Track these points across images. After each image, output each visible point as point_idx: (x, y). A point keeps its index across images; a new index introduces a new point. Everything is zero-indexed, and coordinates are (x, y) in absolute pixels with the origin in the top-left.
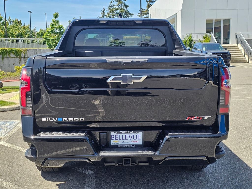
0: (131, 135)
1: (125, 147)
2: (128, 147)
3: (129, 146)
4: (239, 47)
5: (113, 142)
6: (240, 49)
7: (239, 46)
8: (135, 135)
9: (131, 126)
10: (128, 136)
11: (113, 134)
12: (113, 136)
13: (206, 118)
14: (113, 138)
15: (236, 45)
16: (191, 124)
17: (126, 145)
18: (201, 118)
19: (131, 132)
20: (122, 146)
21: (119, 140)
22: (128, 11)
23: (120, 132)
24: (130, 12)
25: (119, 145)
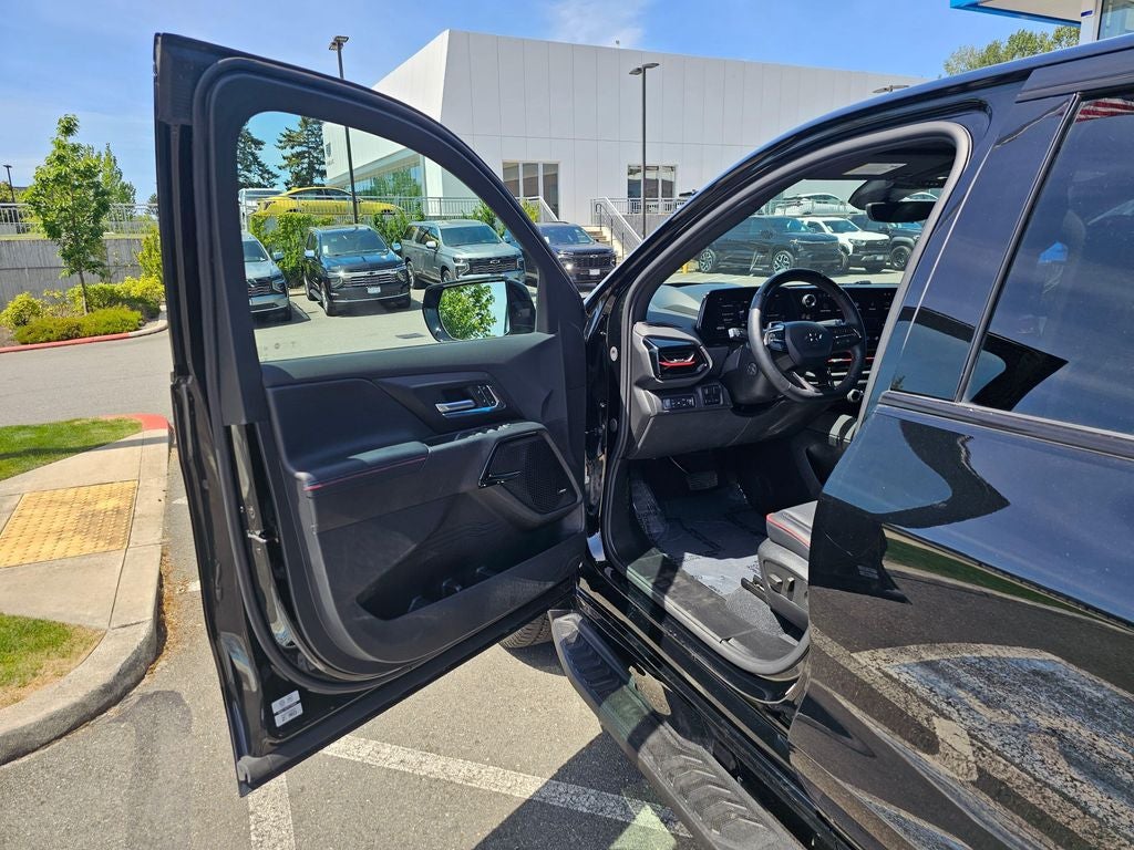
4: (604, 234)
6: (608, 239)
7: (606, 232)
15: (597, 229)
22: (249, 134)
24: (255, 136)
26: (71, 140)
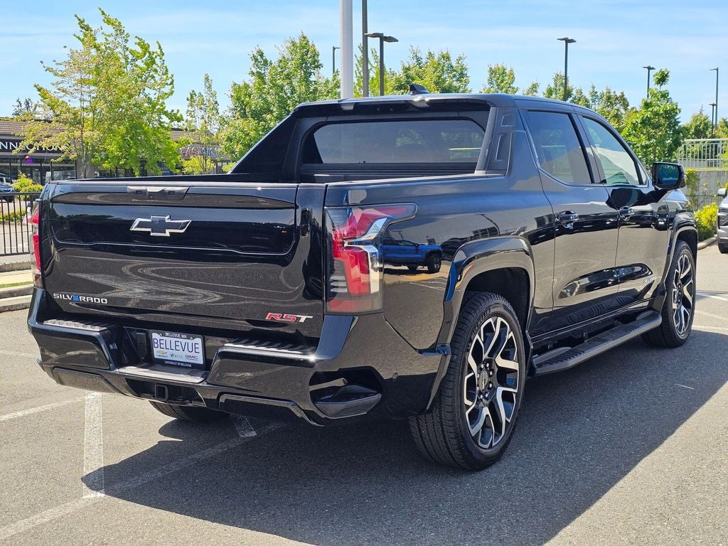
0: (184, 341)
1: (177, 366)
2: (180, 367)
3: (182, 364)
5: (157, 353)
8: (190, 342)
9: (183, 323)
10: (179, 344)
11: (155, 336)
12: (156, 341)
13: (303, 318)
14: (156, 345)
16: (281, 329)
17: (178, 362)
18: (294, 319)
19: (183, 336)
20: (171, 363)
21: (165, 350)
23: (167, 334)
25: (167, 360)
26: (664, 88)
